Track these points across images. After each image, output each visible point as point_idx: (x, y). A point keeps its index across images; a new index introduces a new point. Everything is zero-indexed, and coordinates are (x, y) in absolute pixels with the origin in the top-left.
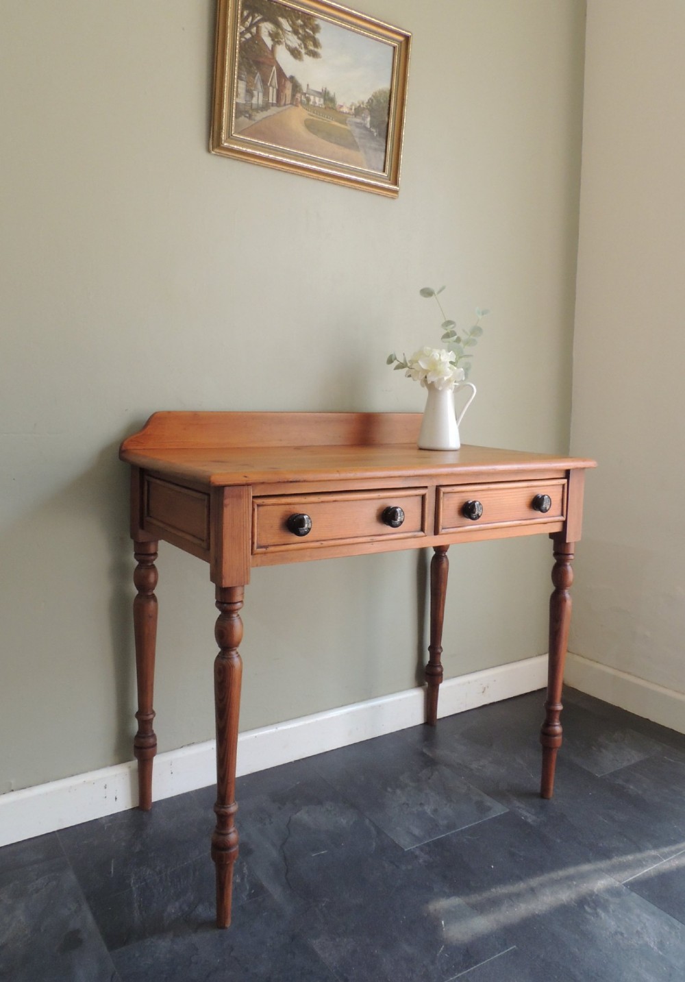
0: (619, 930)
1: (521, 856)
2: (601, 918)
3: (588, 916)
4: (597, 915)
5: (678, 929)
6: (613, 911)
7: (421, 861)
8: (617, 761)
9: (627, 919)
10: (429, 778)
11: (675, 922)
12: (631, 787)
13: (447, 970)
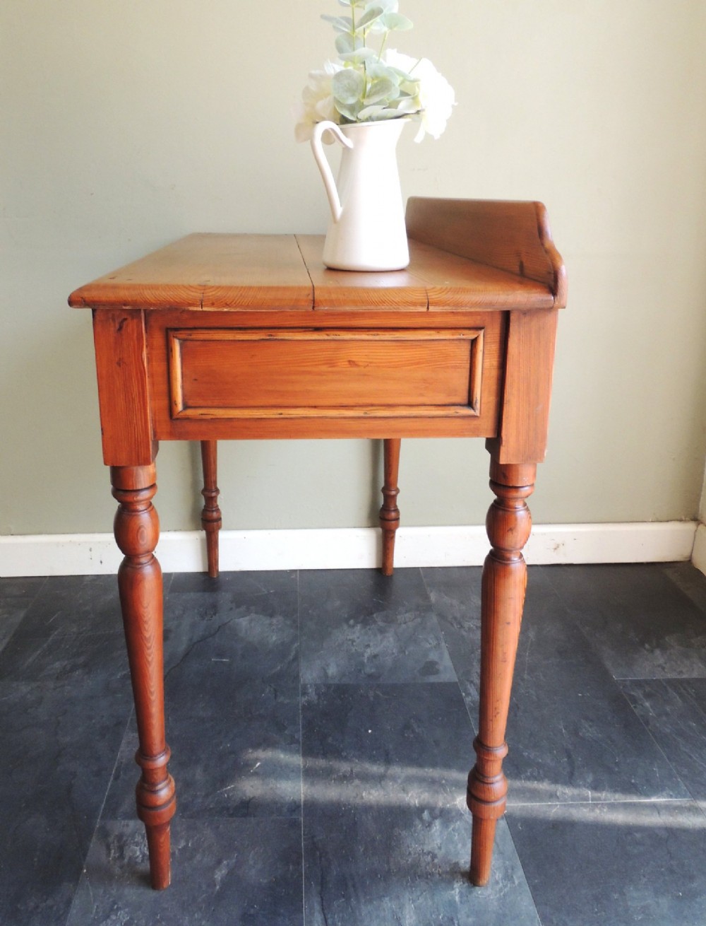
0: (436, 852)
1: (413, 732)
2: (430, 830)
3: (417, 822)
4: (430, 825)
5: (514, 883)
6: (453, 830)
7: (304, 700)
8: (663, 668)
9: (460, 846)
10: (405, 623)
11: (520, 872)
12: (647, 704)
13: (211, 809)
